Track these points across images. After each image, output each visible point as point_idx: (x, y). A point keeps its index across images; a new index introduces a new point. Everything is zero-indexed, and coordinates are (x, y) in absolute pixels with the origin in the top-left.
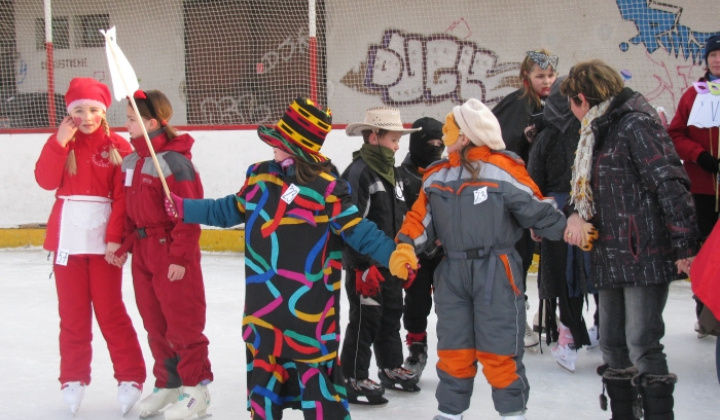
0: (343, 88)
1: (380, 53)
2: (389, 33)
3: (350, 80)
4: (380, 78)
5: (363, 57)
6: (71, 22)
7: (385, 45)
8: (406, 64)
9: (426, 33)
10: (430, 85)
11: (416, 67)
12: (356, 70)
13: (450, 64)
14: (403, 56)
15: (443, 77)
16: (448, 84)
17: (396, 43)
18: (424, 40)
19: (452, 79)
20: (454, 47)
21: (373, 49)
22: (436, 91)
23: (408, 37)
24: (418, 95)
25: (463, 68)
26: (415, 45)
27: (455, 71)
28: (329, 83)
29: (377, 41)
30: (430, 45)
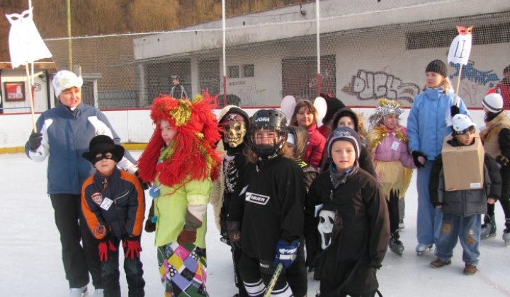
0: (342, 93)
1: (357, 79)
2: (360, 72)
3: (345, 90)
4: (356, 89)
5: (350, 81)
6: (240, 68)
7: (358, 76)
8: (366, 83)
9: (374, 70)
10: (376, 92)
11: (371, 85)
12: (348, 86)
13: (384, 84)
14: (365, 79)
15: (381, 89)
16: (383, 91)
17: (363, 75)
18: (373, 74)
19: (384, 89)
20: (385, 77)
21: (354, 78)
22: (378, 94)
23: (367, 73)
24: (371, 96)
25: (389, 85)
26: (370, 76)
27: (385, 86)
28: (337, 91)
29: (355, 74)
30: (376, 76)
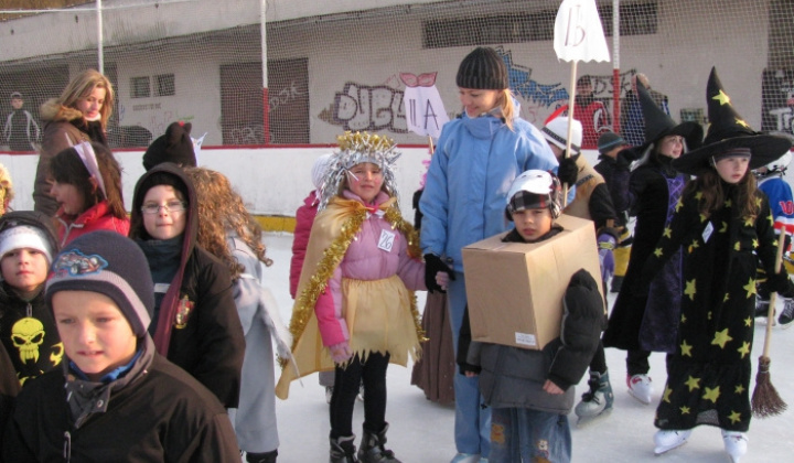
0: (320, 122)
1: (343, 98)
2: (348, 85)
3: (324, 116)
4: (343, 114)
5: (332, 100)
6: (152, 80)
7: (345, 93)
8: (358, 105)
9: (371, 84)
10: (374, 119)
11: (366, 107)
12: (328, 109)
13: (386, 105)
14: (356, 98)
15: (383, 113)
16: (386, 118)
17: (353, 91)
18: (370, 89)
19: (388, 115)
20: (389, 94)
21: (338, 96)
22: (378, 122)
23: (360, 87)
24: (366, 126)
25: (395, 108)
26: (364, 93)
27: (389, 109)
28: (311, 117)
29: (341, 90)
30: (374, 93)
